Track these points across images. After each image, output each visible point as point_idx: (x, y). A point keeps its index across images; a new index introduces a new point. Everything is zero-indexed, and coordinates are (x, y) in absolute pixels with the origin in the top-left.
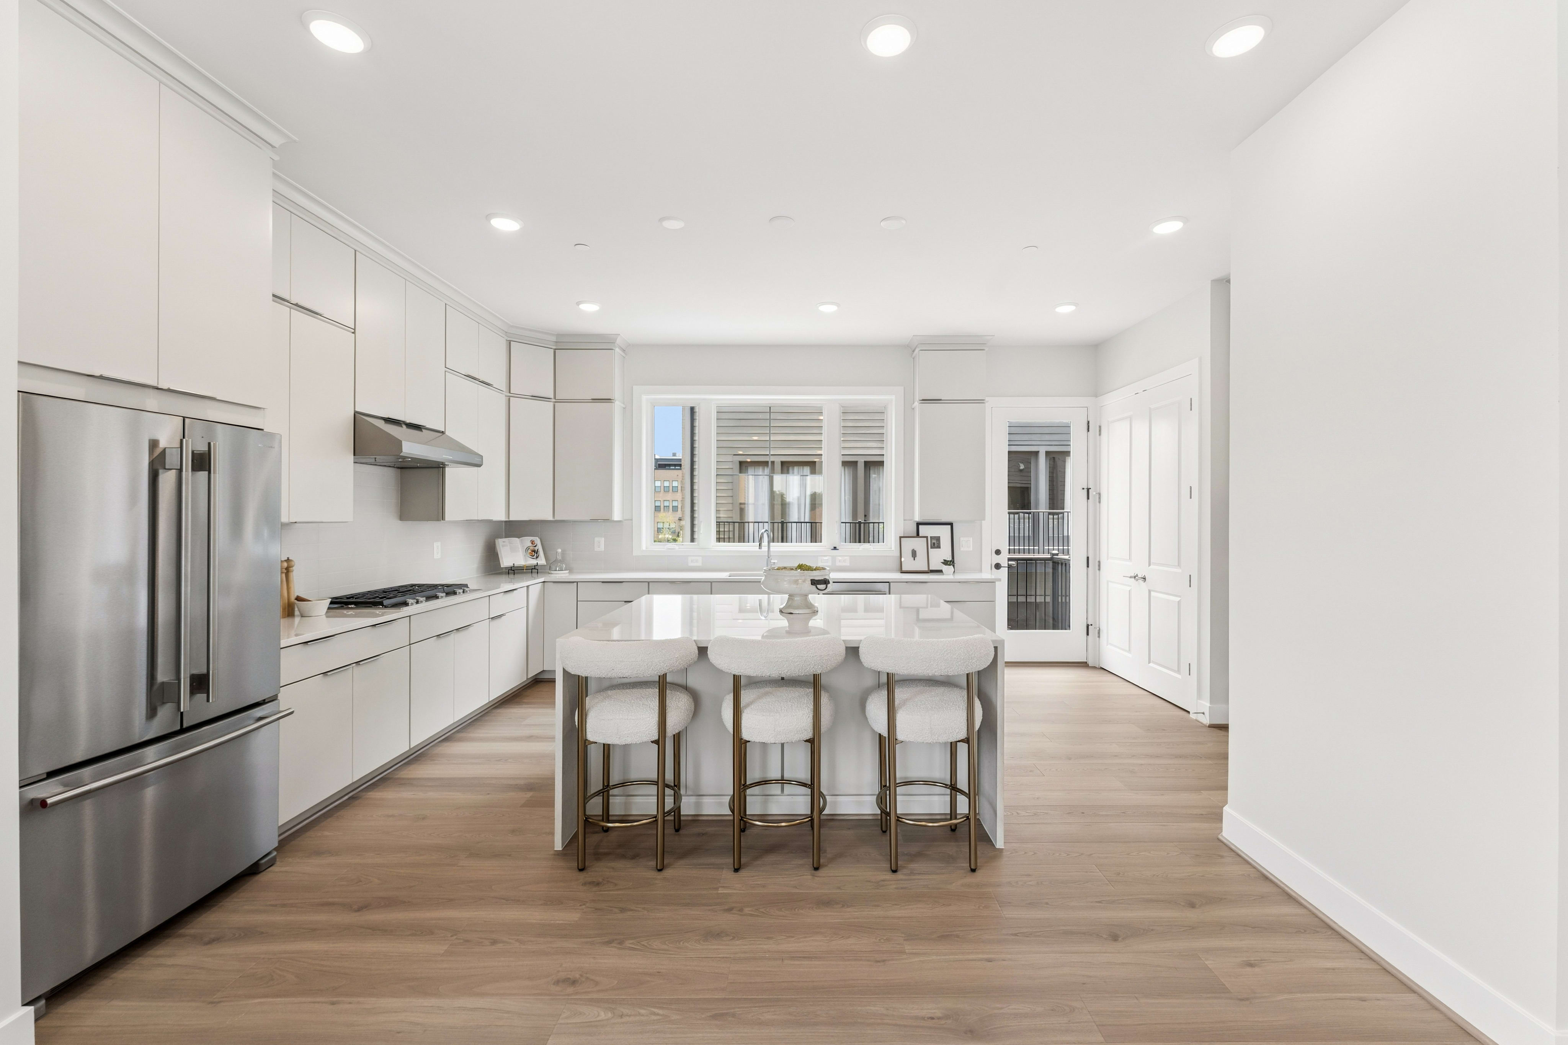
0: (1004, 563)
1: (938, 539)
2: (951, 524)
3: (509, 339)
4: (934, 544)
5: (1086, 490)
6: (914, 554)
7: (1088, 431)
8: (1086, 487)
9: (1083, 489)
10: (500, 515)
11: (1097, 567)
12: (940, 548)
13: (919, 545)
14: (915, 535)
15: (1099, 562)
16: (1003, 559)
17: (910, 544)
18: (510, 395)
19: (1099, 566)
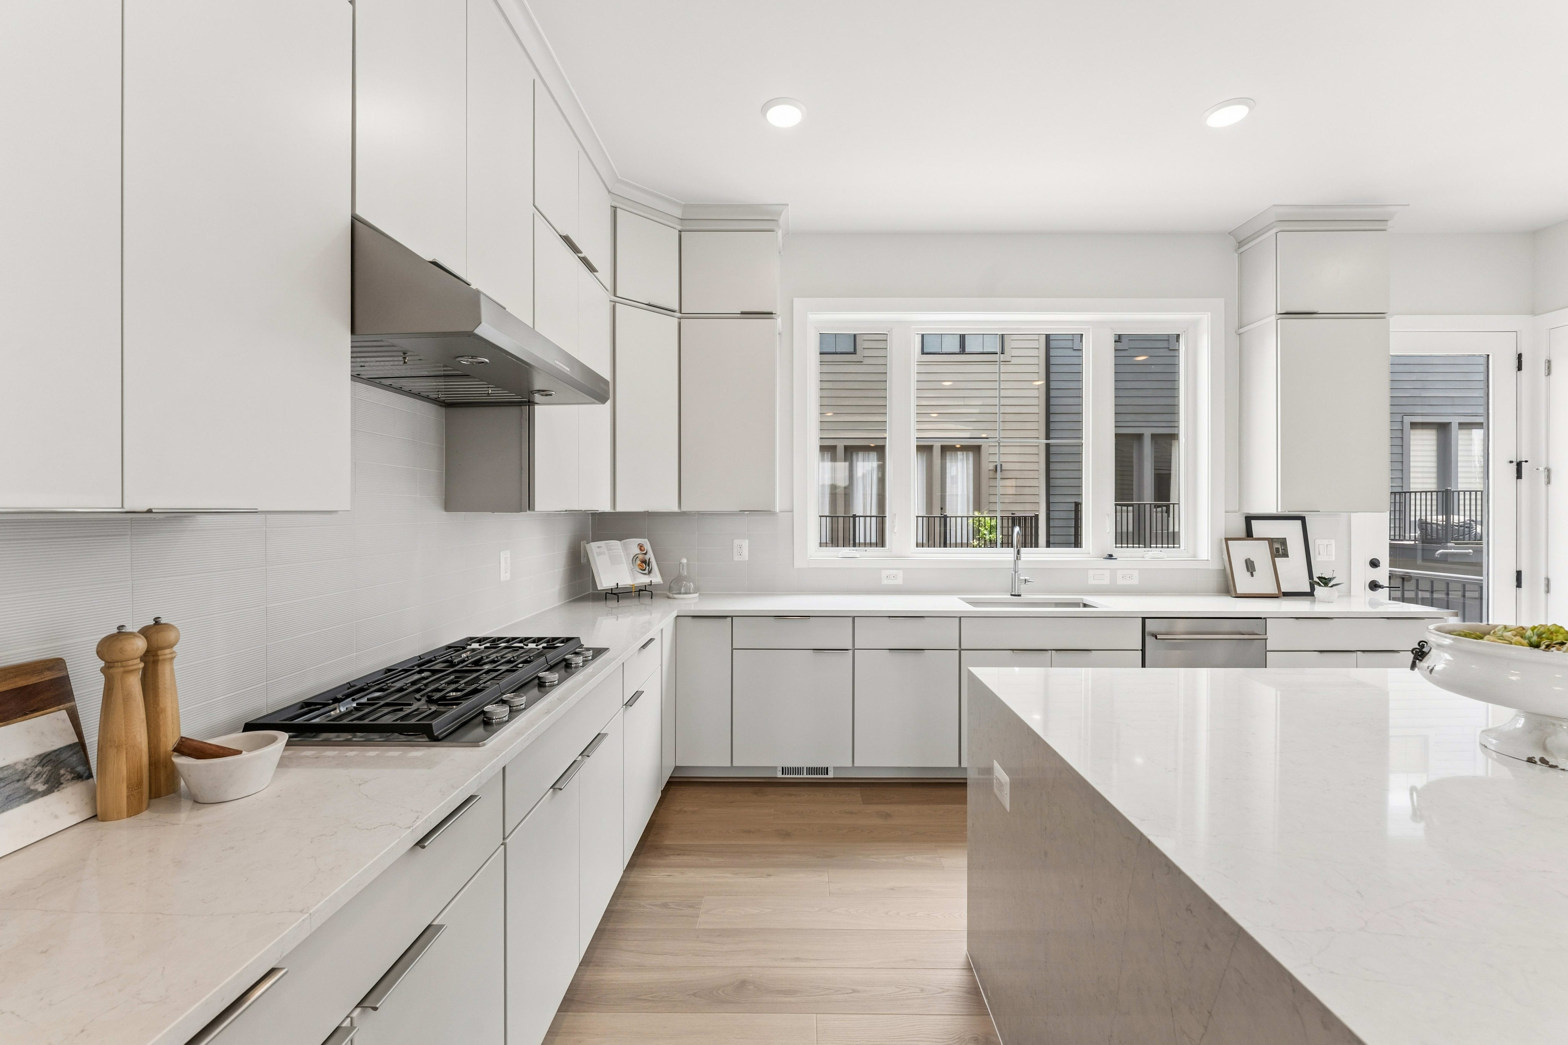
0: (1384, 581)
1: (1283, 542)
2: (1303, 519)
3: (614, 204)
4: (1277, 549)
5: (1514, 466)
6: (1250, 566)
7: (1520, 368)
8: (1514, 460)
9: (1511, 462)
10: (604, 506)
11: (1543, 588)
12: (1288, 557)
13: (1260, 552)
14: (1243, 534)
15: (1548, 580)
16: (1382, 575)
17: (1241, 551)
18: (616, 300)
19: (1548, 585)
